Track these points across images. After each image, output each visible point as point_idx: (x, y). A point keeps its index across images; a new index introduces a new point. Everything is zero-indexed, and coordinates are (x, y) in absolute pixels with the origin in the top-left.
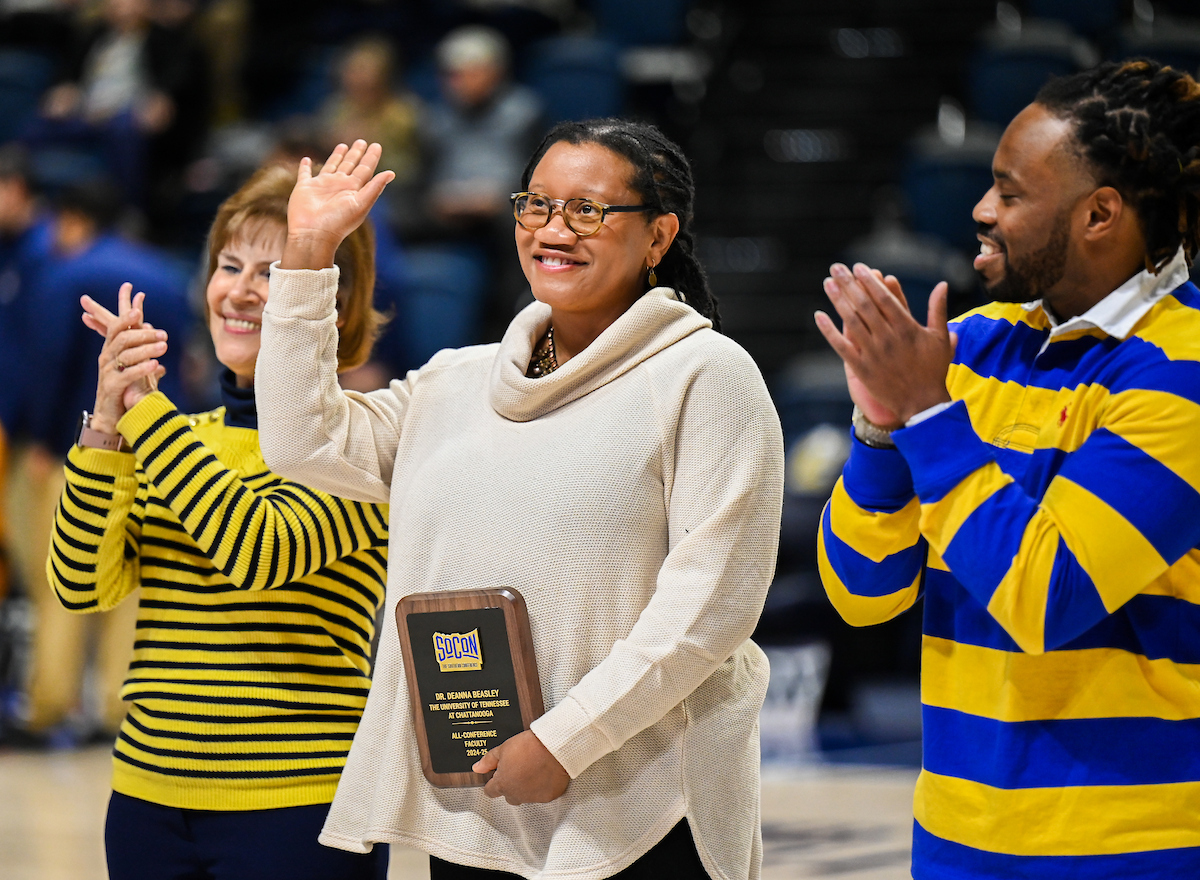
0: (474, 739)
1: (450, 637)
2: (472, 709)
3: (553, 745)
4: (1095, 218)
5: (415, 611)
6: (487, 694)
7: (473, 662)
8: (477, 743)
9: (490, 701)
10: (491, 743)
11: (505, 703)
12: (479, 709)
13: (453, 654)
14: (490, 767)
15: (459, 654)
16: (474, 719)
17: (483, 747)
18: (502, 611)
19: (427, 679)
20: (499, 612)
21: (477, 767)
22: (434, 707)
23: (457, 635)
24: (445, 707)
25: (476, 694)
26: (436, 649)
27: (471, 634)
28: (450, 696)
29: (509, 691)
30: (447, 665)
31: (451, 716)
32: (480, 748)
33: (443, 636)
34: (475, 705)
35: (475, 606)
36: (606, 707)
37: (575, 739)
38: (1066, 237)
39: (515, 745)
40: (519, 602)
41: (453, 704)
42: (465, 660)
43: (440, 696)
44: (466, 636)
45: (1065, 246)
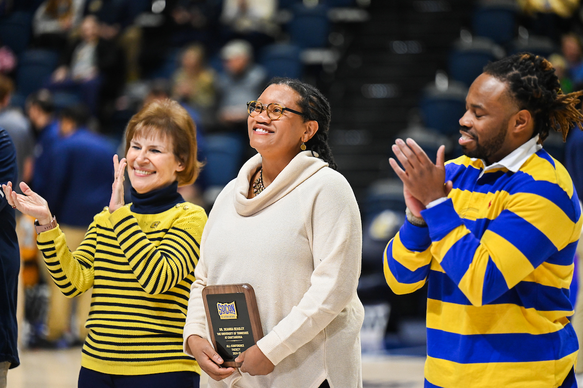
0: (235, 348)
1: (224, 305)
2: (234, 335)
3: (266, 352)
4: (518, 123)
5: (210, 293)
6: (239, 329)
7: (234, 316)
8: (237, 350)
9: (241, 332)
10: (242, 350)
11: (247, 333)
12: (237, 335)
13: (225, 312)
14: (241, 360)
15: (228, 312)
16: (235, 339)
17: (239, 351)
18: (244, 294)
19: (215, 322)
20: (243, 294)
21: (237, 360)
22: (219, 334)
23: (227, 304)
24: (223, 334)
25: (235, 329)
26: (219, 310)
27: (232, 304)
28: (225, 329)
29: (248, 328)
30: (223, 316)
31: (226, 338)
32: (238, 352)
33: (221, 304)
34: (235, 333)
35: (233, 292)
36: (288, 335)
37: (275, 349)
38: (506, 131)
39: (251, 350)
40: (251, 289)
41: (226, 333)
42: (230, 314)
43: (221, 329)
44: (230, 304)
45: (505, 135)
